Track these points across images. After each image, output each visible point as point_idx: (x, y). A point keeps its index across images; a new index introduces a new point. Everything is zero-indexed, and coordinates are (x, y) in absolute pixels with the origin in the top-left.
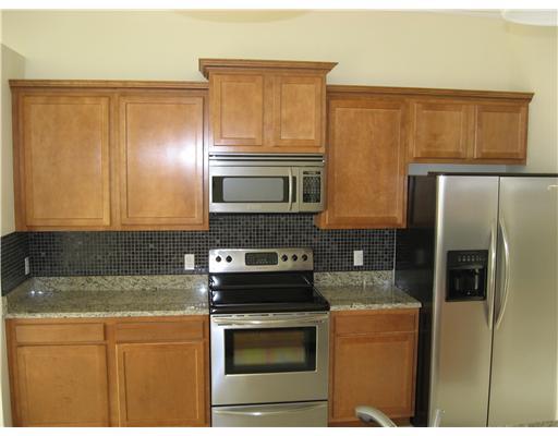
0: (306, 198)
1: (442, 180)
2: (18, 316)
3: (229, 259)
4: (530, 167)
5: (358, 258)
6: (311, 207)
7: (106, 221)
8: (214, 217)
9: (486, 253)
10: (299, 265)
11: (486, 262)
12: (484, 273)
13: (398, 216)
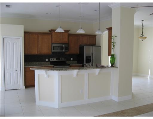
0: (66, 50)
1: (85, 47)
2: (26, 67)
3: (53, 59)
4: (96, 45)
5: (72, 59)
6: (66, 51)
7: (37, 53)
8: (52, 53)
9: (91, 57)
10: (63, 60)
11: (91, 58)
12: (91, 59)
13: (78, 52)
